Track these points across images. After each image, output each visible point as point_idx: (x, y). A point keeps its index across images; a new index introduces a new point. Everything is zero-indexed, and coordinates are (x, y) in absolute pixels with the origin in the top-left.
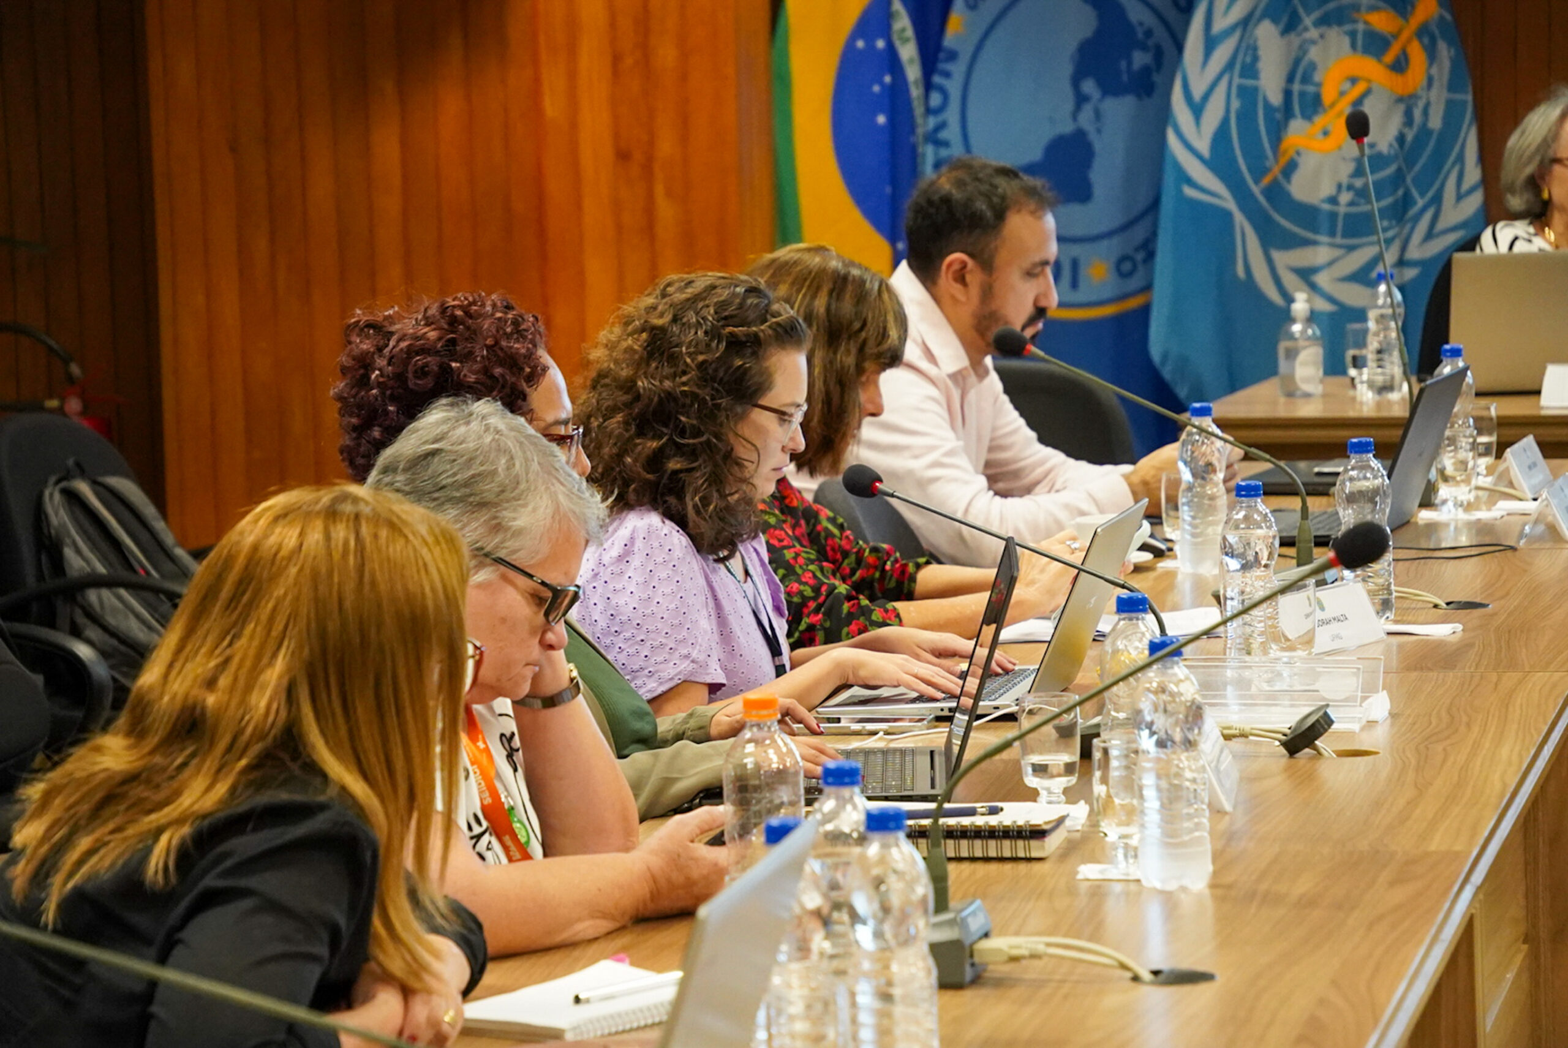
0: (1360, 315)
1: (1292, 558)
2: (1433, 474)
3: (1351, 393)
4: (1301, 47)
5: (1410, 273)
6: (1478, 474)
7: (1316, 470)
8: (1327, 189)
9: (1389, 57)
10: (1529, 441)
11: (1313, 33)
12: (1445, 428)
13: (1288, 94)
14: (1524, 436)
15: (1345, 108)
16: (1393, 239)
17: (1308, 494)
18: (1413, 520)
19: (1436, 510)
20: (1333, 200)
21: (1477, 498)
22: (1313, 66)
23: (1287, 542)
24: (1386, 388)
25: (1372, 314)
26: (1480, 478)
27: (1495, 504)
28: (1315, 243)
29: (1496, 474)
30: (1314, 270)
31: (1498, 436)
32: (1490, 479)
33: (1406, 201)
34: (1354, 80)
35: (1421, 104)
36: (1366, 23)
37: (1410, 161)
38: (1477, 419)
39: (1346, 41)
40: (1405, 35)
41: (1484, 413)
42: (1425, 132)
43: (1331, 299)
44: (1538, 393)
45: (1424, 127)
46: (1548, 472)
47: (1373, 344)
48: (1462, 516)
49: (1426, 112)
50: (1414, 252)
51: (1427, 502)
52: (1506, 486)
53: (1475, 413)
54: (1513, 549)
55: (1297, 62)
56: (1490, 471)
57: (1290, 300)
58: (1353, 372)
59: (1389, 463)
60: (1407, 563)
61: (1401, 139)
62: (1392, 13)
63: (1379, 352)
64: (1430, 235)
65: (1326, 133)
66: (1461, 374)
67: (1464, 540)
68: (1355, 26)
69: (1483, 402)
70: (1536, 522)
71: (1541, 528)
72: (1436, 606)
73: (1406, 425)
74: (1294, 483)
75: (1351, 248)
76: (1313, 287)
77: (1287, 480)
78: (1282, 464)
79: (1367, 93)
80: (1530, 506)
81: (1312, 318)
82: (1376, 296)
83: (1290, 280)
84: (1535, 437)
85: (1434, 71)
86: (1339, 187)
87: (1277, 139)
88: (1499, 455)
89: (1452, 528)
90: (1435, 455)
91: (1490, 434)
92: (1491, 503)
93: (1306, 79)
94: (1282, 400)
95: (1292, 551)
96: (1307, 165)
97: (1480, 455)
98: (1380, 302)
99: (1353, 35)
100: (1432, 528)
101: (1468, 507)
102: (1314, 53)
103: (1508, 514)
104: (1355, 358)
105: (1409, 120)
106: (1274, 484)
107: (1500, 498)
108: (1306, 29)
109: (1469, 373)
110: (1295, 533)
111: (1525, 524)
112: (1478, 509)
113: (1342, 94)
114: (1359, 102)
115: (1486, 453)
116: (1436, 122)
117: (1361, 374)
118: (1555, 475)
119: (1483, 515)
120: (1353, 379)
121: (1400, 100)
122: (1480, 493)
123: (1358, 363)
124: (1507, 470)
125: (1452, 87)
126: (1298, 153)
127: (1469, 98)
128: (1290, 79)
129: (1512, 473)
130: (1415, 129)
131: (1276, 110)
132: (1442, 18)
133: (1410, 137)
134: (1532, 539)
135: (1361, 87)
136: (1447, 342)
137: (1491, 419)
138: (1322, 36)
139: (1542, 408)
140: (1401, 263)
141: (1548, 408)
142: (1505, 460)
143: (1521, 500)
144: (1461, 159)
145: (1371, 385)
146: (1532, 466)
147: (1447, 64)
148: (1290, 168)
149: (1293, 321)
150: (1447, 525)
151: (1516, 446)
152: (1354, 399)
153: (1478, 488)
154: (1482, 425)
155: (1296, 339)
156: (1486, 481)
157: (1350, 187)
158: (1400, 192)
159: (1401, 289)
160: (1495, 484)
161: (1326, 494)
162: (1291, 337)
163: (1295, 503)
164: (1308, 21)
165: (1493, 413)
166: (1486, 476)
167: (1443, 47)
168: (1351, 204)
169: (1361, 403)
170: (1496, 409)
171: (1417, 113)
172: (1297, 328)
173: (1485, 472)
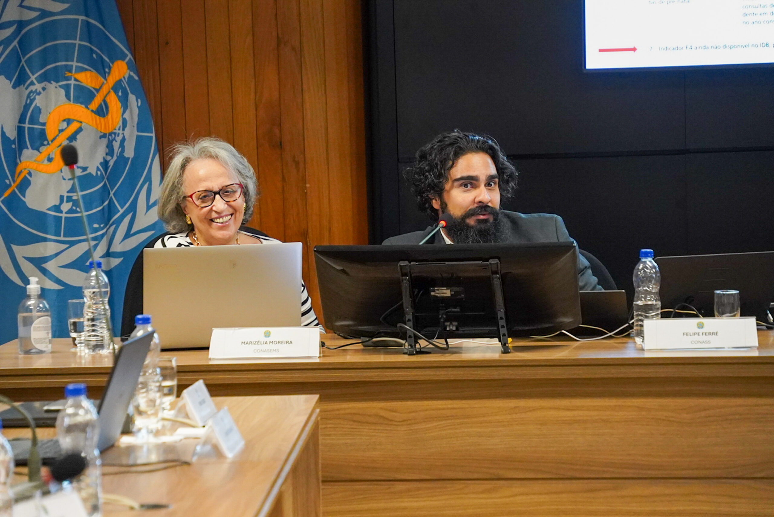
0: (78, 292)
1: (26, 475)
2: (131, 410)
3: (73, 350)
4: (28, 96)
5: (115, 262)
6: (164, 409)
7: (46, 408)
8: (53, 201)
9: (94, 105)
10: (199, 386)
11: (38, 87)
12: (139, 375)
13: (20, 130)
14: (197, 380)
15: (63, 140)
16: (103, 236)
17: (39, 426)
18: (116, 444)
19: (133, 436)
20: (57, 208)
21: (164, 426)
22: (38, 110)
23: (20, 463)
24: (99, 346)
25: (87, 292)
26: (165, 411)
27: (175, 430)
28: (45, 240)
29: (177, 408)
30: (45, 259)
31: (179, 380)
32: (172, 412)
33: (110, 210)
34: (69, 122)
35: (119, 139)
36: (76, 80)
37: (113, 180)
38: (163, 369)
39: (63, 92)
40: (105, 90)
41: (168, 364)
42: (122, 159)
43: (58, 281)
44: (207, 348)
45: (121, 156)
46: (213, 406)
47: (88, 314)
48: (153, 440)
49: (122, 145)
50: (117, 247)
51: (127, 430)
52: (184, 417)
53: (161, 364)
54: (187, 464)
55: (26, 107)
56: (173, 406)
57: (27, 282)
58: (73, 335)
59: (98, 402)
60: (111, 477)
61: (105, 164)
62: (95, 73)
63: (93, 320)
64: (128, 235)
65: (50, 160)
66: (150, 336)
67: (154, 458)
68: (69, 82)
69: (167, 356)
70: (205, 443)
71: (208, 448)
72: (132, 508)
73: (110, 373)
74: (25, 419)
75: (72, 244)
76: (44, 272)
77: (19, 416)
78: (17, 404)
79: (80, 130)
80: (200, 432)
81: (43, 294)
82: (88, 279)
83: (27, 267)
84: (205, 380)
85: (126, 116)
86: (62, 197)
87: (14, 164)
88: (179, 395)
89: (145, 449)
90: (132, 395)
91: (172, 379)
92: (173, 429)
93: (33, 120)
94: (21, 356)
95: (25, 470)
96: (37, 182)
97: (165, 395)
98: (93, 283)
99: (67, 88)
100: (130, 449)
101: (157, 433)
102: (38, 101)
103: (186, 438)
104: (75, 324)
105: (110, 151)
106: (12, 420)
107: (179, 427)
108: (32, 83)
109: (156, 335)
110: (27, 456)
111: (196, 445)
112: (164, 434)
113: (61, 131)
114: (73, 137)
115: (170, 393)
116: (130, 153)
117: (80, 337)
118: (219, 408)
119: (167, 439)
120: (74, 339)
121: (104, 136)
122: (166, 423)
123: (77, 327)
124: (184, 406)
125: (141, 127)
126: (30, 174)
127: (153, 135)
128: (22, 120)
129: (188, 408)
130: (115, 158)
131: (13, 142)
132: (130, 77)
133: (111, 163)
134: (202, 456)
135: (74, 126)
136: (142, 313)
137: (172, 368)
138: (44, 89)
139: (210, 359)
140: (108, 254)
141: (214, 359)
142: (183, 399)
143: (193, 427)
144: (148, 179)
145: (87, 344)
146: (202, 402)
147: (136, 111)
148: (25, 184)
149: (29, 297)
150: (141, 447)
151: (190, 388)
152: (75, 354)
153: (164, 419)
154: (166, 372)
155: (31, 311)
156: (169, 414)
157: (69, 199)
158: (106, 203)
159: (108, 273)
160: (176, 416)
161: (53, 426)
162: (28, 310)
163: (26, 433)
164: (33, 78)
165: (174, 364)
166: (170, 410)
167: (132, 98)
168: (70, 211)
169: (80, 357)
170: (176, 360)
171: (116, 145)
172: (31, 302)
173: (169, 407)
